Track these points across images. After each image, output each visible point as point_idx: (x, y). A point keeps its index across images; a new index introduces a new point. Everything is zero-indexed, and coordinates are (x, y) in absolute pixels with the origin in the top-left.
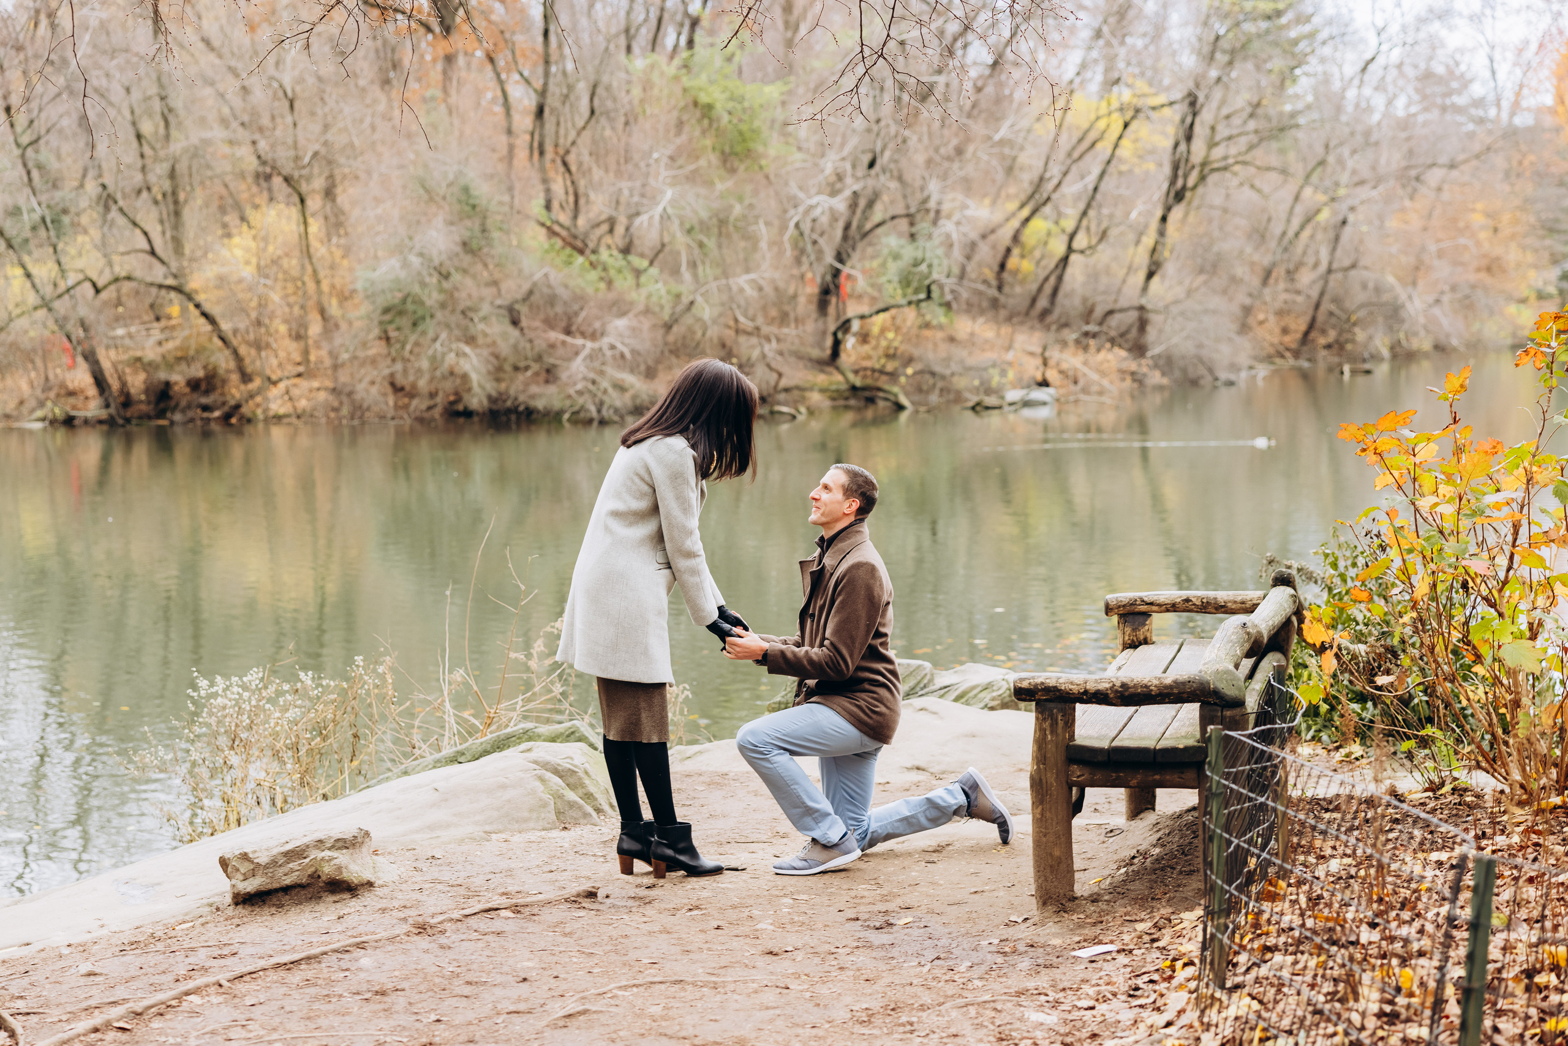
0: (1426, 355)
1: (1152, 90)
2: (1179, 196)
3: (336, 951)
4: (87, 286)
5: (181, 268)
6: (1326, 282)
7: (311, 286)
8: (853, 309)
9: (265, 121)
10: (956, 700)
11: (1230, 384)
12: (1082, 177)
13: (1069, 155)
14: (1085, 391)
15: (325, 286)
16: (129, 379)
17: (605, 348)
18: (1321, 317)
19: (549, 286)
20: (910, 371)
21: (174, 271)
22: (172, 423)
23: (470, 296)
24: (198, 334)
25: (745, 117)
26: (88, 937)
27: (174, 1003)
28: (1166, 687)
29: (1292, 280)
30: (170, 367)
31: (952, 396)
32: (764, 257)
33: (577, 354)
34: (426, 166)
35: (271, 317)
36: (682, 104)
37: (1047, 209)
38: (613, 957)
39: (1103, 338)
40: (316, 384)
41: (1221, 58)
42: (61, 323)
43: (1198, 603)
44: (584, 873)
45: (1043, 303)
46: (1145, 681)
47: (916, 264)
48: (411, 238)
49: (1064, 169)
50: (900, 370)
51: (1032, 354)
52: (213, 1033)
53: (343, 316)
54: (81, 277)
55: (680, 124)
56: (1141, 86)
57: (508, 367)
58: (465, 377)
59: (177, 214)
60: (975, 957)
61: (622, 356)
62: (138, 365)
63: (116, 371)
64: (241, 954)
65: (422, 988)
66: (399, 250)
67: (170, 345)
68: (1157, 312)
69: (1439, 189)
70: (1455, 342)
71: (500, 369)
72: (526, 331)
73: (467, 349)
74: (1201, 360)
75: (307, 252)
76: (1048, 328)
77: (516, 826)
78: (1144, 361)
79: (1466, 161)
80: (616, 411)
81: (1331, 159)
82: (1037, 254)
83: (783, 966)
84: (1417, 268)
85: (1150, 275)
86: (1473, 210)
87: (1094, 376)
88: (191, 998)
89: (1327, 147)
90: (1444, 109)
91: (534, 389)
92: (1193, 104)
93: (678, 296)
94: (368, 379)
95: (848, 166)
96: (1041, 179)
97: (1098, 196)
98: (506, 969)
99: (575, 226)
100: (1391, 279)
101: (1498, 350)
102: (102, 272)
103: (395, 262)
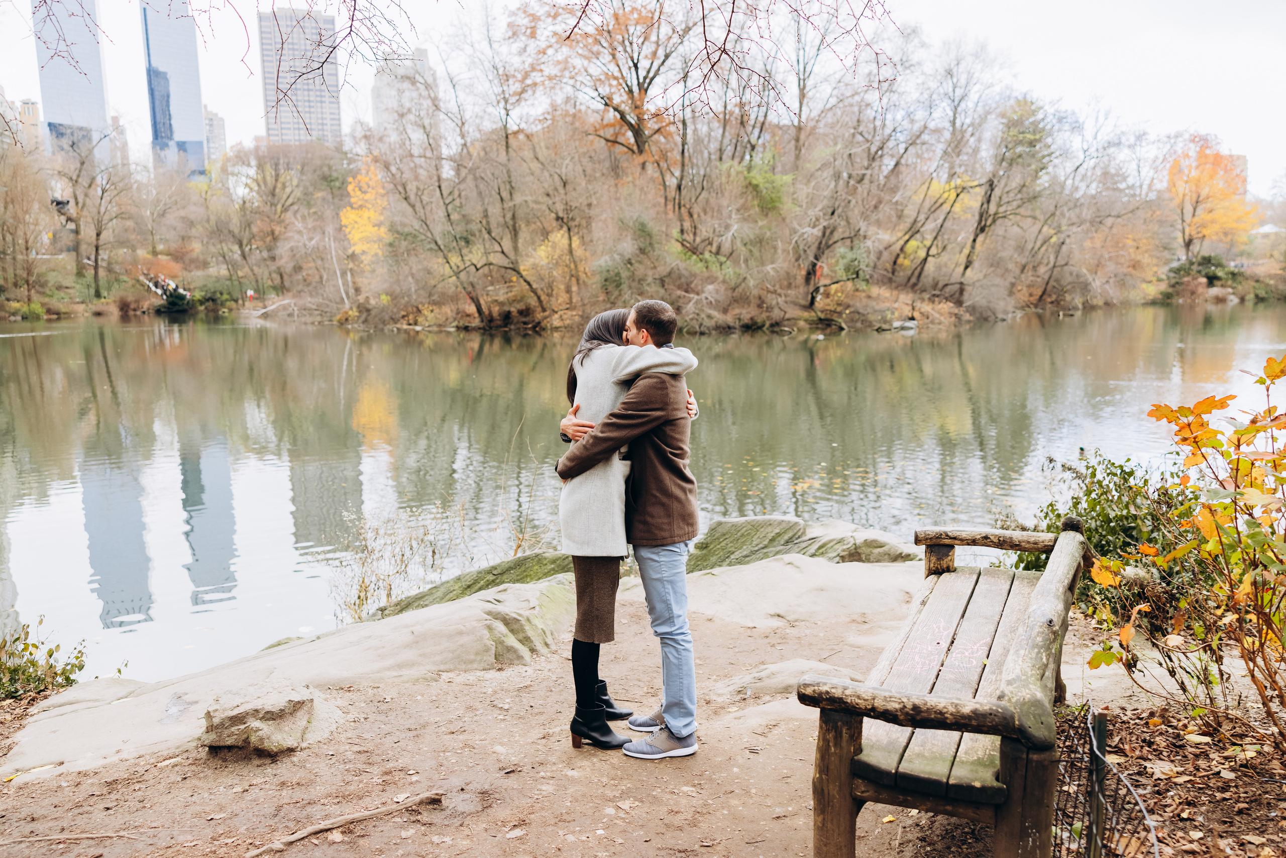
0: (1100, 308)
1: (971, 178)
2: (982, 230)
4: (473, 267)
5: (516, 260)
6: (1052, 272)
7: (573, 269)
8: (822, 282)
11: (1004, 320)
12: (935, 220)
13: (929, 210)
14: (932, 322)
16: (492, 309)
17: (703, 298)
18: (1049, 288)
19: (679, 270)
20: (848, 312)
21: (513, 261)
22: (511, 330)
23: (642, 273)
24: (523, 290)
25: (774, 191)
28: (963, 717)
29: (1036, 271)
30: (510, 304)
31: (867, 324)
32: (779, 257)
33: (690, 301)
34: (624, 213)
35: (556, 282)
36: (744, 185)
37: (917, 236)
39: (942, 297)
40: (574, 313)
41: (1005, 164)
42: (462, 283)
43: (996, 540)
45: (913, 280)
47: (853, 261)
48: (615, 246)
49: (926, 216)
50: (843, 311)
51: (907, 304)
54: (470, 263)
55: (742, 194)
56: (967, 176)
61: (711, 303)
62: (496, 303)
63: (487, 306)
66: (610, 252)
67: (510, 295)
68: (969, 285)
69: (1111, 228)
70: (1115, 301)
72: (667, 291)
74: (989, 308)
75: (571, 251)
76: (915, 292)
77: (463, 667)
78: (962, 309)
79: (1125, 214)
80: (708, 328)
81: (1058, 213)
82: (912, 257)
84: (1098, 266)
85: (966, 267)
86: (1127, 238)
87: (937, 315)
89: (1056, 207)
90: (1114, 190)
92: (991, 185)
93: (739, 275)
95: (821, 214)
96: (915, 221)
97: (943, 229)
99: (694, 241)
100: (1084, 271)
101: (1137, 305)
102: (479, 261)
103: (607, 258)
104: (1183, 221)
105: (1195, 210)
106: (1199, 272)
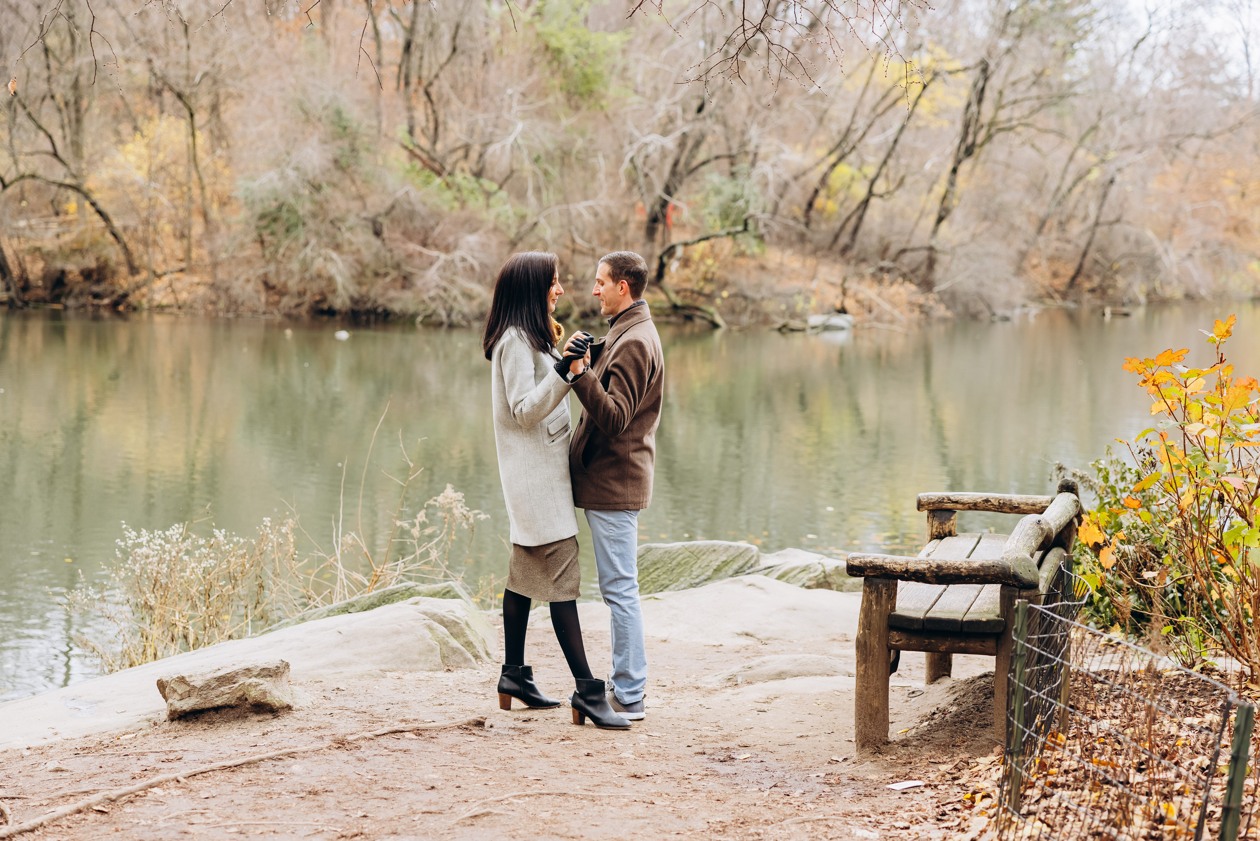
0: (1177, 303)
1: (949, 56)
2: (969, 152)
3: (271, 759)
5: (80, 170)
6: (1093, 234)
7: (196, 192)
8: (676, 237)
9: (160, 41)
10: (779, 578)
11: (1006, 319)
12: (884, 130)
13: (874, 109)
14: (878, 319)
15: (208, 192)
16: (29, 266)
17: (457, 260)
18: (1087, 264)
19: (410, 203)
20: (725, 294)
21: (74, 172)
22: (66, 308)
23: (338, 207)
24: (93, 230)
25: (590, 62)
26: (44, 742)
27: (141, 793)
28: (974, 570)
29: (1064, 230)
30: (67, 258)
31: (761, 318)
32: (601, 187)
33: (431, 264)
34: (304, 91)
35: (159, 217)
36: (534, 47)
37: (852, 157)
38: (503, 774)
39: (897, 273)
40: (196, 279)
41: (1012, 31)
43: (996, 503)
44: (468, 707)
45: (844, 239)
46: (957, 564)
47: (735, 199)
48: (288, 154)
49: (868, 122)
50: (717, 293)
51: (833, 284)
52: (177, 818)
53: (223, 220)
55: (532, 65)
56: (940, 52)
57: (369, 273)
58: (331, 280)
59: (78, 121)
60: (806, 786)
61: (472, 268)
62: (38, 254)
63: (18, 258)
64: (185, 759)
65: (347, 790)
66: (276, 164)
67: (67, 238)
68: (944, 252)
69: (1196, 157)
70: (1203, 292)
71: (362, 274)
72: (387, 242)
73: (334, 255)
74: (981, 297)
75: (194, 159)
76: (848, 262)
77: (408, 667)
78: (931, 296)
79: (1220, 133)
80: (464, 316)
81: (1103, 125)
82: (841, 196)
83: (645, 786)
84: (1173, 226)
85: (940, 220)
86: (1225, 177)
87: (887, 307)
88: (155, 790)
89: (1100, 114)
90: (1203, 86)
91: (392, 293)
92: (985, 70)
93: (523, 218)
94: (243, 277)
95: (679, 110)
96: (848, 130)
97: (898, 148)
98: (415, 779)
99: (434, 150)
100: (1150, 234)
101: (1240, 301)
102: (9, 170)
103: (273, 174)
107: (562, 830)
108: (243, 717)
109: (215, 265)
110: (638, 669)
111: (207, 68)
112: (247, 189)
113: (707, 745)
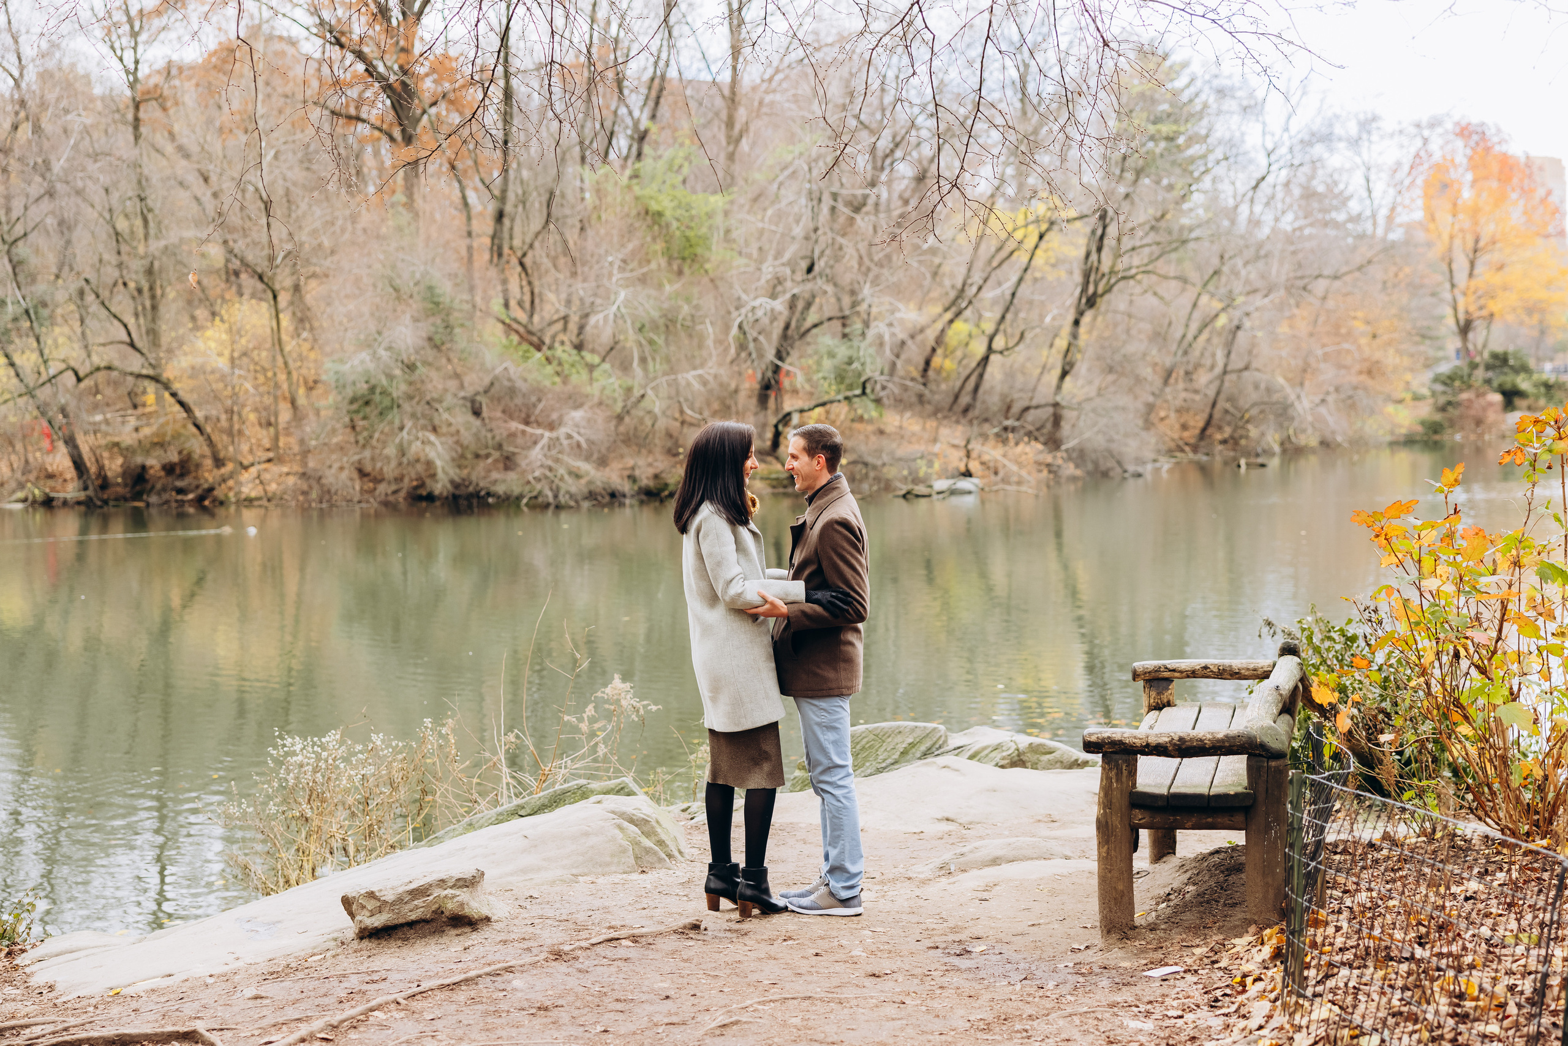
0: (1313, 451)
1: (1064, 205)
2: (1091, 302)
3: (488, 974)
4: (70, 373)
5: (158, 359)
6: (1222, 382)
7: (282, 377)
8: (789, 404)
10: (971, 758)
11: (1138, 475)
12: (999, 284)
13: (990, 261)
14: (1005, 481)
15: (295, 377)
16: (106, 462)
17: (562, 438)
18: (1217, 415)
19: (510, 380)
21: (152, 361)
22: (148, 505)
23: (434, 387)
24: (175, 421)
25: (692, 224)
26: (226, 969)
27: (362, 1017)
28: (1219, 741)
29: (1191, 380)
30: (147, 452)
31: (882, 485)
32: (710, 355)
33: (535, 443)
34: (393, 267)
35: (243, 406)
36: (634, 212)
37: (968, 313)
38: (736, 979)
39: (1022, 432)
40: (285, 469)
41: (1129, 176)
42: (42, 410)
43: (1216, 670)
45: (965, 399)
47: (850, 362)
48: (380, 333)
49: (984, 275)
51: (955, 446)
52: (408, 1042)
53: (311, 405)
54: (63, 366)
55: (631, 230)
56: (1054, 201)
57: (469, 455)
58: (429, 464)
59: (154, 308)
60: (1058, 978)
61: (579, 445)
62: (116, 450)
63: (94, 454)
64: (392, 979)
65: (578, 1004)
66: (368, 344)
67: (146, 431)
68: (1071, 409)
69: (1324, 298)
70: (1339, 439)
71: (462, 456)
72: (487, 421)
73: (432, 437)
74: (1110, 453)
75: (278, 343)
76: (970, 423)
77: (600, 870)
78: (1059, 454)
79: (1348, 273)
80: (571, 496)
81: (1226, 269)
82: (959, 354)
83: (887, 985)
84: (1304, 371)
85: (1064, 374)
86: (1355, 318)
87: (1013, 467)
88: (376, 1013)
89: (1222, 258)
90: (1325, 224)
91: (495, 475)
92: (1103, 217)
93: (629, 390)
94: (336, 466)
95: (788, 271)
96: (964, 285)
97: (1015, 301)
98: (645, 988)
99: (531, 323)
100: (1281, 380)
101: (1379, 446)
102: (83, 363)
103: (365, 355)
104: (1453, 286)
105: (1472, 264)
106: (1488, 382)
107: (821, 1036)
108: (439, 931)
109: (306, 453)
110: (854, 862)
111: (289, 247)
112: (336, 373)
113: (936, 939)
